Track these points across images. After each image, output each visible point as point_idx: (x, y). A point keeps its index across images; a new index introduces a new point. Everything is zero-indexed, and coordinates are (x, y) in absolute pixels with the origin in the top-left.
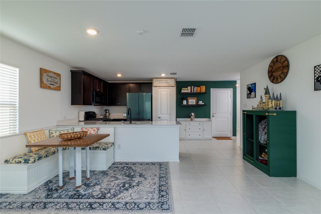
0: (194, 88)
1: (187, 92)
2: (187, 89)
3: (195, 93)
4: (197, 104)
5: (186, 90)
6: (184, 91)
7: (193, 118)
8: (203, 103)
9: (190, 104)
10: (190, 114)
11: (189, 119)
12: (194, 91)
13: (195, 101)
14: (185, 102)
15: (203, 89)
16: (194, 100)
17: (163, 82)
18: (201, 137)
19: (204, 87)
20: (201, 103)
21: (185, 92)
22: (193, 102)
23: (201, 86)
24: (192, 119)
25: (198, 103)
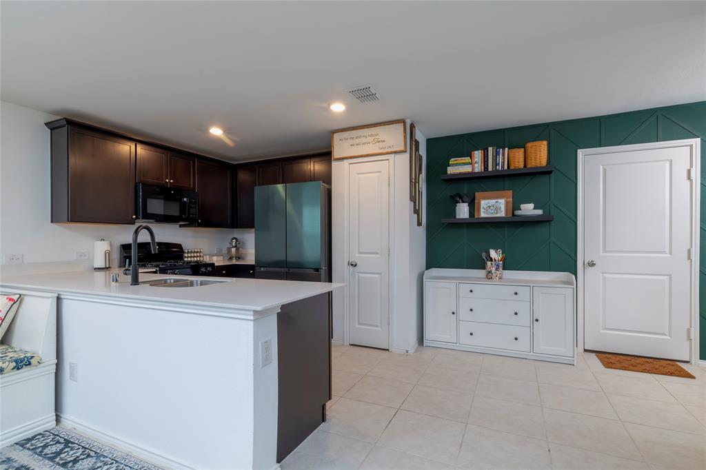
0: (497, 154)
1: (468, 173)
2: (467, 159)
3: (504, 170)
4: (513, 215)
5: (465, 164)
6: (458, 167)
7: (493, 270)
8: (540, 212)
9: (483, 215)
10: (484, 255)
11: (481, 273)
12: (497, 164)
13: (507, 204)
14: (463, 211)
15: (540, 154)
16: (502, 201)
17: (364, 140)
18: (523, 347)
19: (543, 145)
20: (528, 209)
21: (460, 174)
22: (497, 209)
23: (529, 145)
24: (490, 272)
25: (517, 213)
